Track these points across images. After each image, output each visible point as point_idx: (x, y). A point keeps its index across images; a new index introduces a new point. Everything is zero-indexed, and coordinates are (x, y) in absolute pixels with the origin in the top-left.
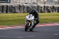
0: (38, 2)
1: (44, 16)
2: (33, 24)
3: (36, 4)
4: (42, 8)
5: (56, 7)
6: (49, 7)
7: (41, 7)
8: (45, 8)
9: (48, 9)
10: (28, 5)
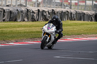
0: (27, 3)
1: (38, 26)
2: (53, 38)
3: (24, 6)
4: (35, 13)
5: (57, 12)
6: (46, 12)
7: (33, 12)
8: (40, 13)
9: (45, 16)
10: (11, 9)
